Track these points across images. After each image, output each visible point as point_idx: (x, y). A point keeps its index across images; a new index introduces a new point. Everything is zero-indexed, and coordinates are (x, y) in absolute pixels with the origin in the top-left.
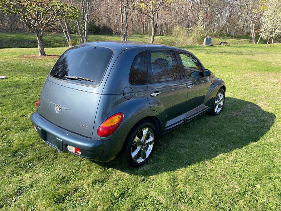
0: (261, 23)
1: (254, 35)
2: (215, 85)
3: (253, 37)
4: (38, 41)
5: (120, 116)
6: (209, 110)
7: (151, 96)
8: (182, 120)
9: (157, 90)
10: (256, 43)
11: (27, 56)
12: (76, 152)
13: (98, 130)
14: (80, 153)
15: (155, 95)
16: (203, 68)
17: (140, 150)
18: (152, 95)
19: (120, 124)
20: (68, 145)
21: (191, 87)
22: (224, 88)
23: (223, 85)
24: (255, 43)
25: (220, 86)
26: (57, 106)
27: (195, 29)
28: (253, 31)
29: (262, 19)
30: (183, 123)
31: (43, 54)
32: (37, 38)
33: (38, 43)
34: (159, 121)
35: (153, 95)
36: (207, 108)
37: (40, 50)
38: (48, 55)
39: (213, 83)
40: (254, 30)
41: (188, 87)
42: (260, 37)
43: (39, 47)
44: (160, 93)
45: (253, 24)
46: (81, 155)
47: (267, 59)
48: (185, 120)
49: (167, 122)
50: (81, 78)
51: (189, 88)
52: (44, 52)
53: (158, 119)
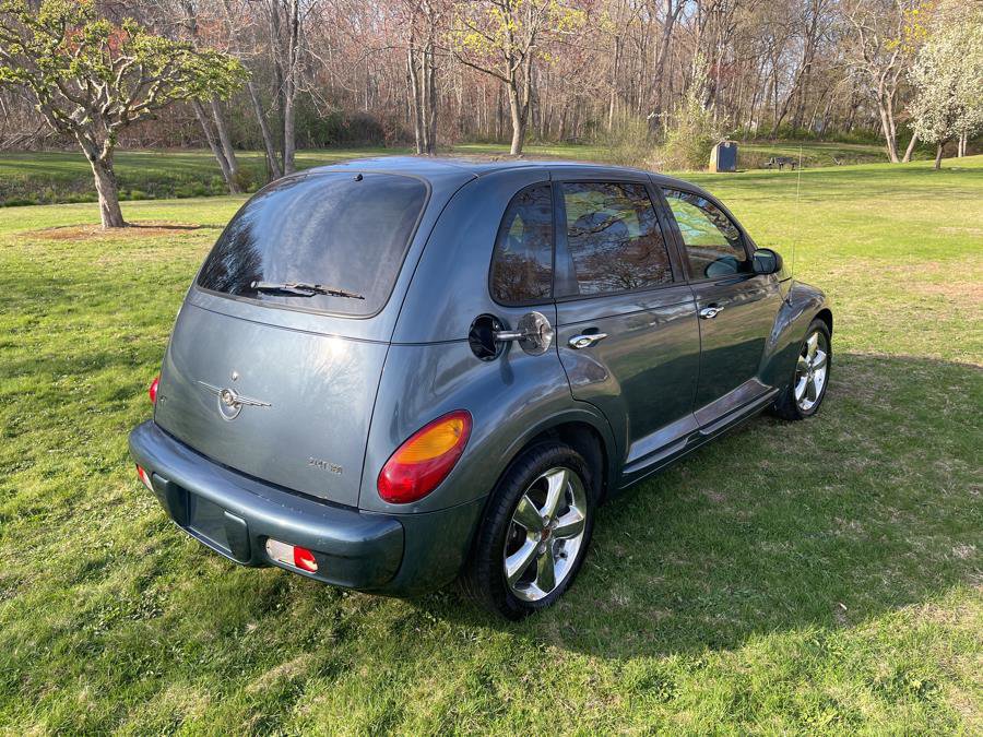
0: (914, 87)
1: (893, 130)
2: (795, 306)
3: (888, 138)
4: (97, 178)
5: (461, 422)
6: (776, 398)
7: (572, 347)
8: (684, 437)
9: (588, 325)
10: (900, 158)
11: (59, 231)
12: (299, 564)
13: (381, 477)
14: (314, 567)
15: (585, 344)
16: (748, 244)
17: (536, 555)
18: (573, 341)
19: (459, 455)
20: (266, 538)
21: (713, 314)
22: (826, 316)
23: (822, 307)
24: (898, 157)
25: (814, 312)
26: (224, 393)
27: (680, 116)
28: (887, 116)
29: (917, 73)
30: (687, 447)
31: (117, 221)
32: (93, 167)
33: (98, 183)
34: (601, 439)
35: (578, 343)
36: (770, 391)
37: (105, 209)
38: (133, 226)
39: (788, 301)
40: (890, 113)
41: (703, 313)
42: (914, 138)
43: (101, 198)
44: (604, 335)
45: (887, 93)
46: (318, 572)
47: (925, 212)
48: (695, 436)
49: (630, 444)
50: (313, 286)
51: (704, 317)
52: (121, 216)
53: (599, 433)
